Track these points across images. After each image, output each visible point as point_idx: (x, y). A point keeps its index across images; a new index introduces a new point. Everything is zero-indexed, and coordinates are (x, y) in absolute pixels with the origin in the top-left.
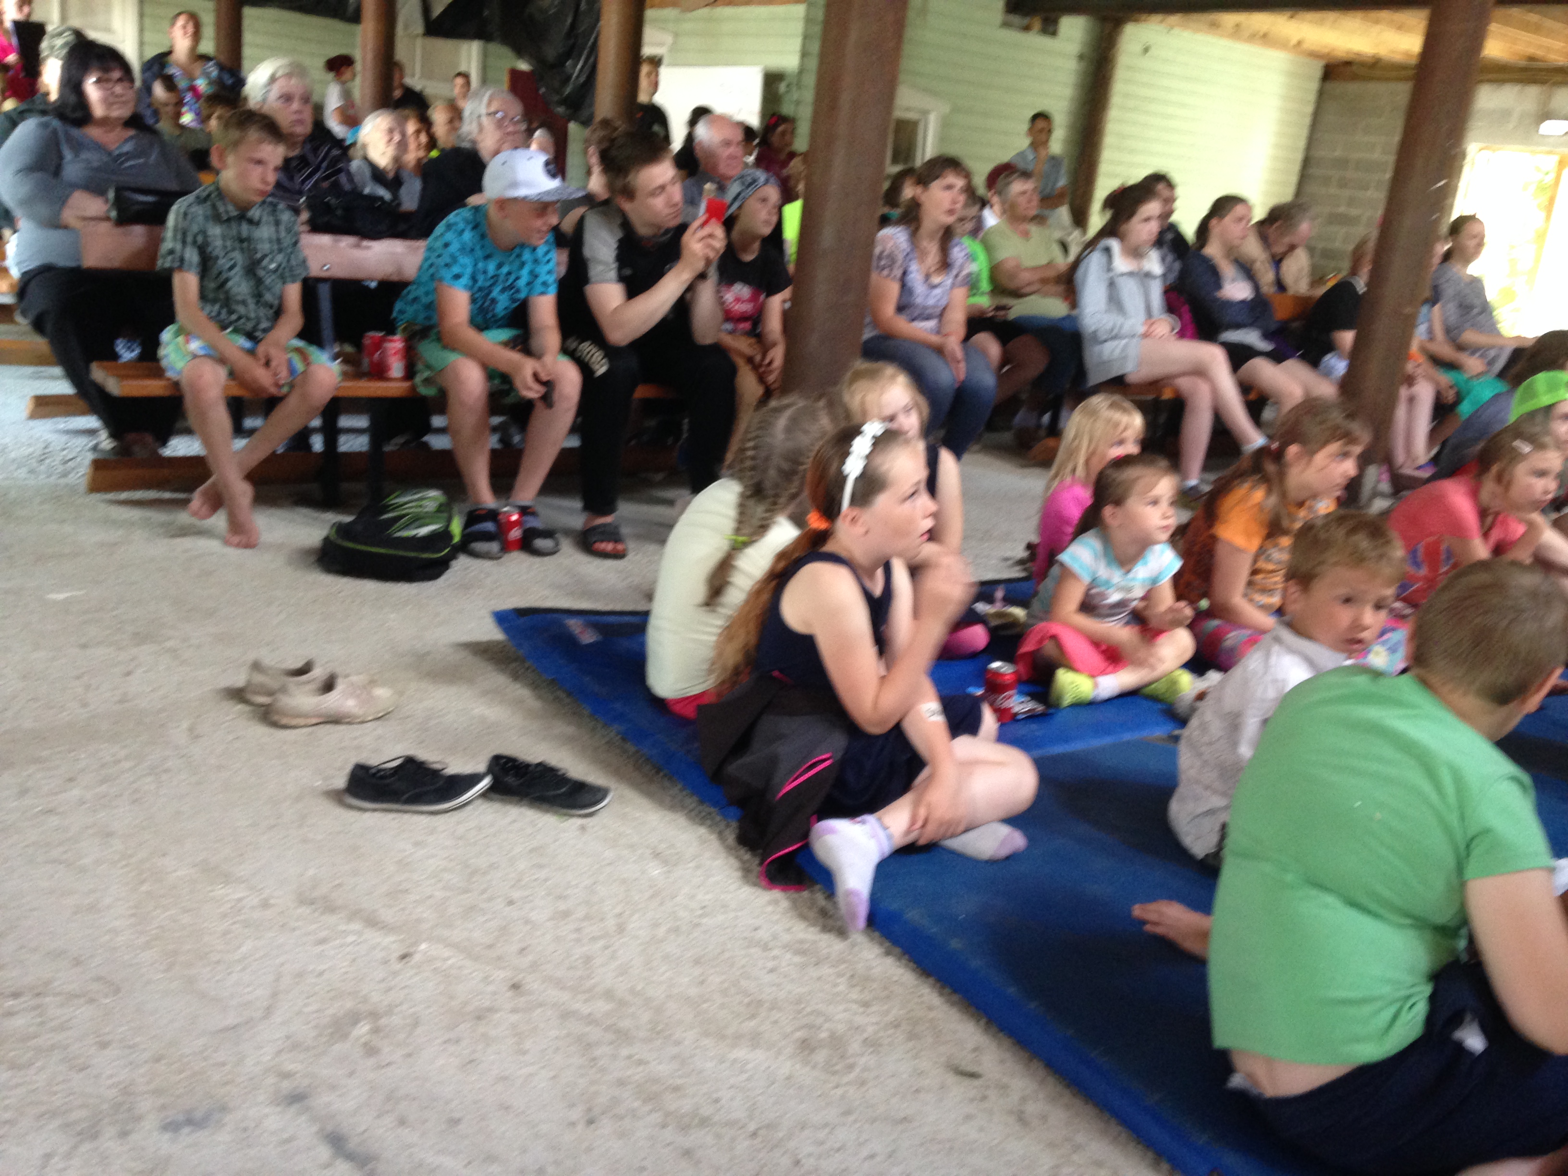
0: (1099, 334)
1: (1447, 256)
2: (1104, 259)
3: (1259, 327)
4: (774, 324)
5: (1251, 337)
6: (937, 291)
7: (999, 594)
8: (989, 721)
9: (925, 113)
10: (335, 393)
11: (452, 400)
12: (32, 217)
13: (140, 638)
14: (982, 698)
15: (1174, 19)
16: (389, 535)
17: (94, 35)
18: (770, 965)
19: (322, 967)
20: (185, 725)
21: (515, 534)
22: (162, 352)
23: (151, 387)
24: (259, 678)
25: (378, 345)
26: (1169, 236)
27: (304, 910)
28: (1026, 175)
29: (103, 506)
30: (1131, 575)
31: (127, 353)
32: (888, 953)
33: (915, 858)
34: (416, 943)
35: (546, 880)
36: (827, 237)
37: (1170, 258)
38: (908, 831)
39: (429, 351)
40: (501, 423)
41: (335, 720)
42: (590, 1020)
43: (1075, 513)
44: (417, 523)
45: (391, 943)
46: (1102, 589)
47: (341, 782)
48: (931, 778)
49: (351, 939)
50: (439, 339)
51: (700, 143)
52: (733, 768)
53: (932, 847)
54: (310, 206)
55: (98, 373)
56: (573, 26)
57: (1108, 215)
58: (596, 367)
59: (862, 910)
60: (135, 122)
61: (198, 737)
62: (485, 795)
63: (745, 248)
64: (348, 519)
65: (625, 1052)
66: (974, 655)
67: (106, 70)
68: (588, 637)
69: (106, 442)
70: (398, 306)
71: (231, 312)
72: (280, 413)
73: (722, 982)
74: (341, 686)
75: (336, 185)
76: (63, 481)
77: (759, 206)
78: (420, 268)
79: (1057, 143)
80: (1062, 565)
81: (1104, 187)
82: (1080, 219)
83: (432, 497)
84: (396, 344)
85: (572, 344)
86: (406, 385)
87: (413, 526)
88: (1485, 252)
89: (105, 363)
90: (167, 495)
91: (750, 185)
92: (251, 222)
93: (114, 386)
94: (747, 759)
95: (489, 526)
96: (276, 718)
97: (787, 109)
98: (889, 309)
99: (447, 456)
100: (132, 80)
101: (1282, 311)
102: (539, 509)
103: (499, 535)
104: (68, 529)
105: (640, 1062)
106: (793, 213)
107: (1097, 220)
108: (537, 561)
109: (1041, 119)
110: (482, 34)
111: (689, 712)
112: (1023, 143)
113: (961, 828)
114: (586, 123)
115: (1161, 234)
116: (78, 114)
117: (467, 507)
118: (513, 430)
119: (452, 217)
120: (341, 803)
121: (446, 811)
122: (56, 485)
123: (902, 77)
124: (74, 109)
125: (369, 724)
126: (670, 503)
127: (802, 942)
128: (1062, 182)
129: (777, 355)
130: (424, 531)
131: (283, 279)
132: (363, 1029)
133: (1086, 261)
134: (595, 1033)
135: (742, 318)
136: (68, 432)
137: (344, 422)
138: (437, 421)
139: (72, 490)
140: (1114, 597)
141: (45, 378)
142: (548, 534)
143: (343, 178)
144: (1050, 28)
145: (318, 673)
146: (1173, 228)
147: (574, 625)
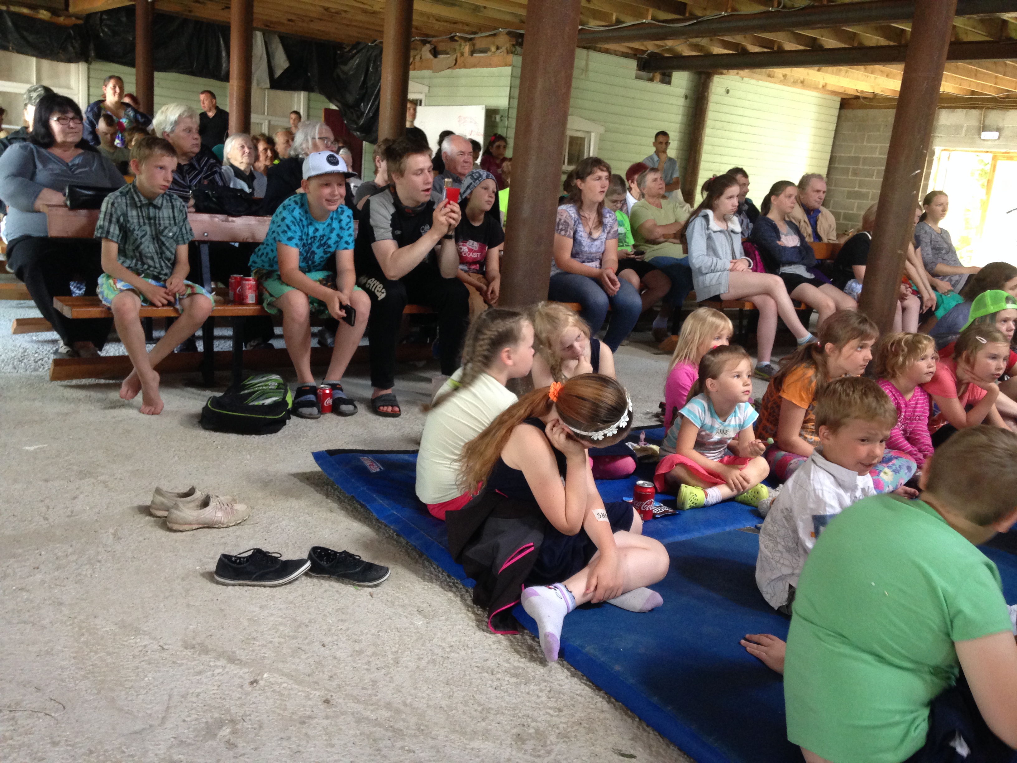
0: (703, 269)
1: (923, 218)
2: (704, 222)
3: (803, 264)
4: (494, 265)
5: (800, 270)
6: (596, 243)
7: (642, 436)
8: (637, 519)
9: (589, 133)
10: (210, 314)
11: (286, 316)
12: (16, 205)
13: (83, 475)
14: (632, 504)
15: (746, 72)
16: (247, 404)
17: (56, 90)
18: (495, 684)
19: (199, 690)
20: (111, 531)
21: (328, 402)
22: (98, 290)
23: (93, 312)
24: (159, 499)
25: (239, 283)
26: (746, 207)
27: (188, 653)
28: (654, 170)
29: (62, 388)
30: (726, 423)
31: (77, 291)
32: (573, 675)
33: (591, 611)
34: (261, 674)
35: (347, 629)
36: (526, 211)
37: (746, 221)
38: (585, 594)
39: (272, 286)
40: (319, 331)
41: (209, 526)
42: (376, 723)
43: (688, 383)
44: (264, 397)
45: (246, 674)
46: (708, 432)
47: (212, 567)
48: (600, 557)
49: (217, 671)
50: (279, 278)
51: (445, 153)
52: (470, 553)
53: (602, 604)
54: (195, 196)
55: (58, 304)
56: (365, 82)
57: (705, 194)
58: (378, 294)
59: (556, 647)
60: (82, 144)
61: (119, 538)
62: (306, 574)
63: (474, 219)
64: (219, 394)
65: (399, 744)
66: (628, 476)
67: (64, 112)
68: (375, 468)
69: (63, 348)
70: (253, 258)
71: (143, 264)
72: (175, 327)
73: (464, 697)
74: (212, 504)
75: (213, 182)
76: (35, 373)
77: (483, 191)
78: (267, 234)
79: (672, 151)
80: (682, 416)
81: (703, 176)
82: (689, 197)
83: (274, 379)
84: (251, 282)
85: (363, 280)
86: (257, 307)
87: (261, 398)
88: (948, 213)
89: (62, 298)
90: (102, 381)
91: (478, 178)
92: (155, 207)
93: (67, 312)
94: (479, 547)
95: (312, 397)
96: (169, 525)
97: (501, 131)
98: (567, 255)
99: (284, 352)
100: (81, 119)
101: (819, 253)
102: (344, 386)
103: (318, 404)
104: (37, 404)
105: (409, 751)
106: (504, 196)
107: (699, 198)
108: (342, 418)
109: (662, 136)
110: (307, 88)
111: (441, 515)
112: (652, 150)
113: (620, 592)
114: (374, 141)
115: (740, 205)
116: (46, 140)
117: (296, 386)
118: (327, 335)
119: (286, 202)
120: (213, 580)
121: (281, 585)
122: (31, 376)
123: (571, 110)
124: (43, 138)
125: (231, 528)
126: (429, 380)
127: (515, 668)
128: (676, 175)
129: (496, 285)
130: (268, 401)
131: (177, 243)
132: (226, 731)
133: (693, 223)
134: (379, 732)
135: (474, 262)
136: (39, 342)
137: (218, 332)
138: (278, 331)
139: (41, 378)
140: (716, 437)
141: (23, 307)
142: (350, 402)
143: (217, 177)
144: (666, 79)
145: (199, 495)
146: (749, 202)
147: (367, 461)
